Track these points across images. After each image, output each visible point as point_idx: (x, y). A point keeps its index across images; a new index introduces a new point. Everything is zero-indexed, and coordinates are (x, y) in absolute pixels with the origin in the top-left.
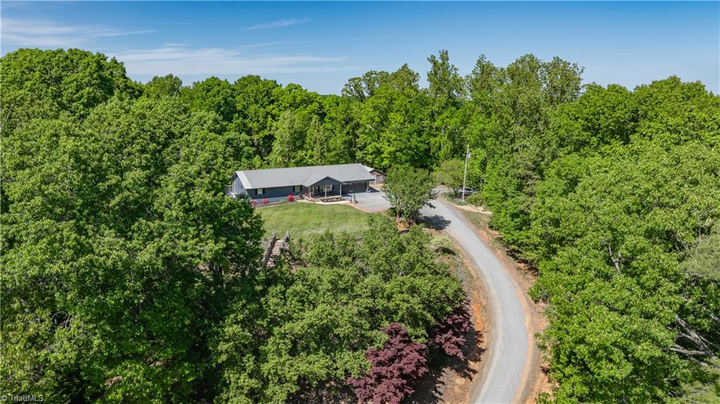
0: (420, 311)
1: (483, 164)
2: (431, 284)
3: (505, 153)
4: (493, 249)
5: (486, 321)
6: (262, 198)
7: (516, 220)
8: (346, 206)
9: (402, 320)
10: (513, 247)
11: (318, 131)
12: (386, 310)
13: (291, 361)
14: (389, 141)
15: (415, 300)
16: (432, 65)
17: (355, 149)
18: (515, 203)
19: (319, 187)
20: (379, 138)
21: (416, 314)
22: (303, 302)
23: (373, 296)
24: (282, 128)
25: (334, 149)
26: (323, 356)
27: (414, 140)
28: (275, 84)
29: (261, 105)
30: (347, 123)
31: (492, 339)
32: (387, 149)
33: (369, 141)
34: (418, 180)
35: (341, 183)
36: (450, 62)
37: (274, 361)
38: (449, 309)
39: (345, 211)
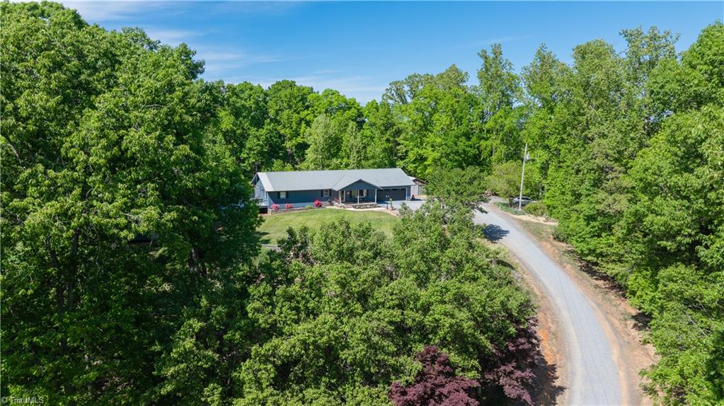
0: (471, 331)
1: (544, 169)
2: (486, 292)
3: (575, 146)
4: (561, 263)
5: (558, 352)
6: (285, 203)
7: (592, 224)
8: (380, 213)
9: (444, 343)
10: (589, 258)
11: (355, 138)
12: (421, 327)
13: (276, 398)
14: (433, 146)
15: (463, 315)
16: (482, 61)
17: (395, 158)
18: (591, 202)
19: (351, 192)
20: (422, 144)
21: (466, 335)
22: (297, 309)
23: (401, 306)
24: (315, 135)
25: (373, 157)
26: (325, 392)
27: (462, 144)
28: (311, 91)
29: (295, 111)
30: (387, 129)
31: (567, 376)
32: (432, 155)
33: (411, 147)
34: (467, 178)
35: (375, 187)
36: (504, 57)
37: (250, 397)
38: (512, 330)
39: (379, 217)
